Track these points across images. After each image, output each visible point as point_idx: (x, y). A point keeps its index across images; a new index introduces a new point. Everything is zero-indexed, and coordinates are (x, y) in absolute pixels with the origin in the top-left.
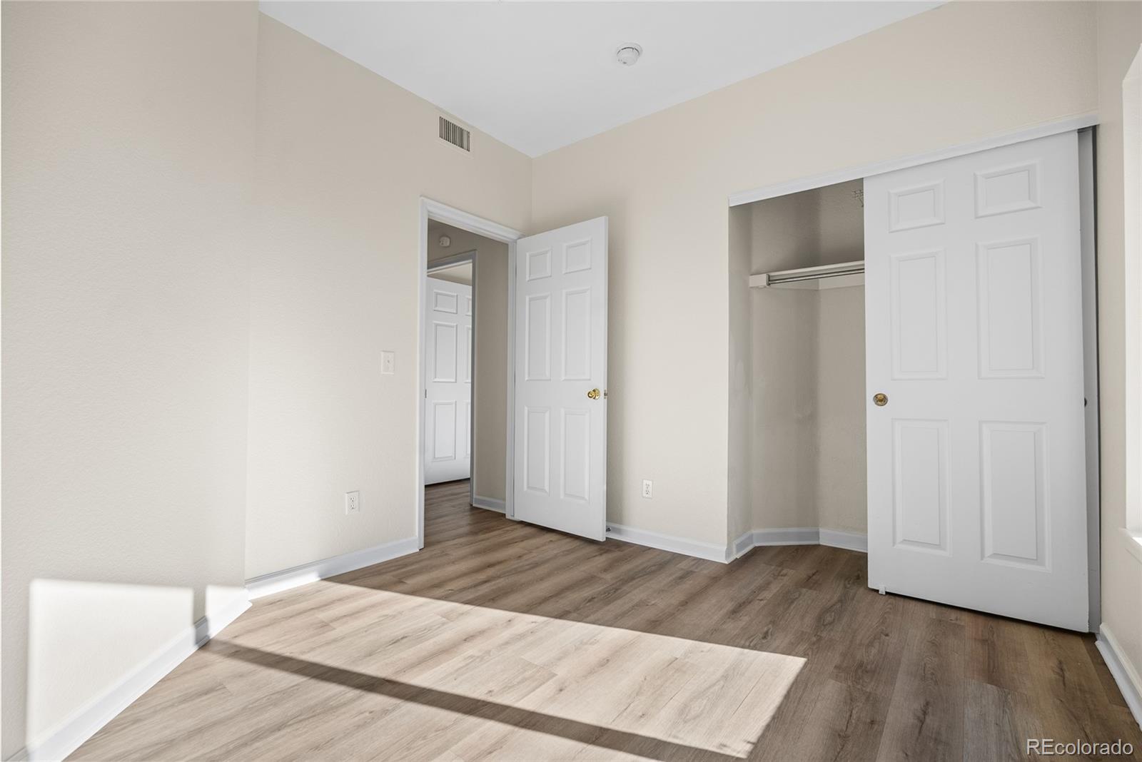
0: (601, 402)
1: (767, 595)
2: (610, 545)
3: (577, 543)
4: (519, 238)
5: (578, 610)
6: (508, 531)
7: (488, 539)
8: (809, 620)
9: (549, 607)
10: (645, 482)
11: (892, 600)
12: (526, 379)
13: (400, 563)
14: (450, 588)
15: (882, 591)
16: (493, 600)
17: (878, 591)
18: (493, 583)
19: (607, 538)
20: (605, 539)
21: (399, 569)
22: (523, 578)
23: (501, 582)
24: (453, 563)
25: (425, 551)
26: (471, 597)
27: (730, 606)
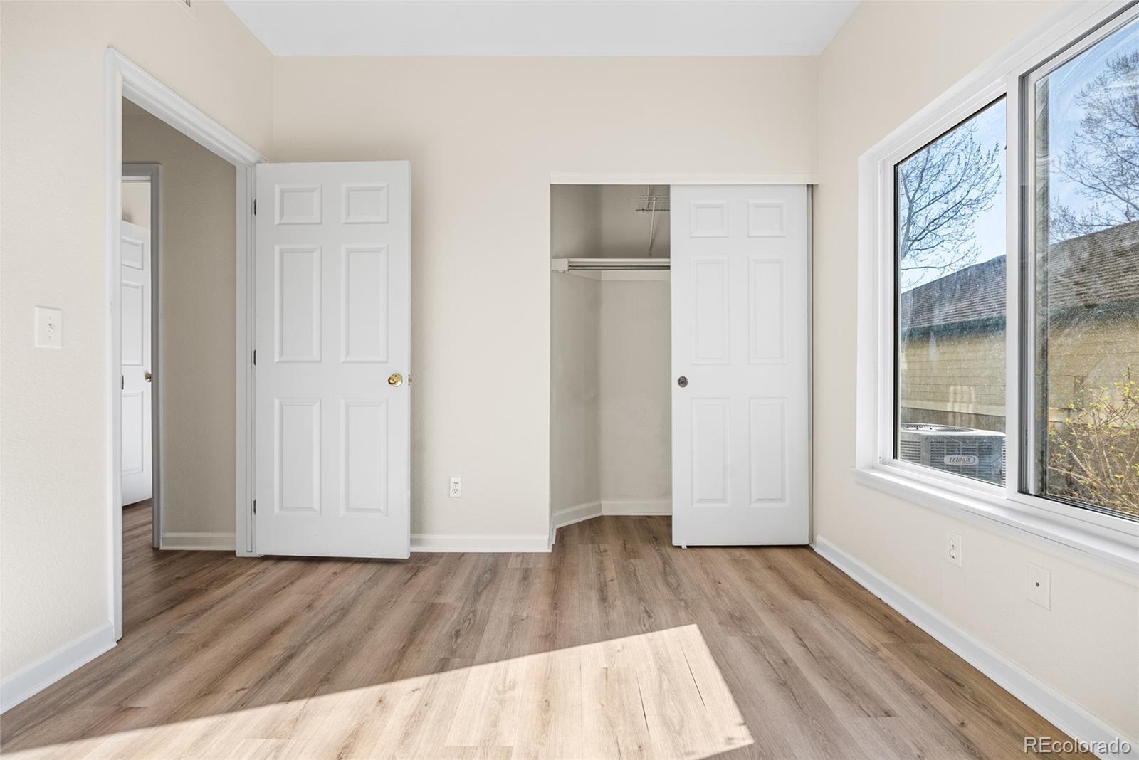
0: (403, 388)
1: (611, 572)
2: (418, 562)
3: (372, 569)
4: (259, 162)
5: (455, 652)
6: (257, 574)
7: (233, 593)
8: (663, 588)
9: (413, 661)
10: (453, 480)
11: (694, 552)
12: (277, 359)
13: (93, 675)
14: (236, 688)
15: (684, 547)
16: (326, 680)
17: (680, 547)
18: (303, 655)
19: (411, 553)
20: (409, 556)
21: (99, 688)
22: (343, 633)
23: (314, 651)
24: (205, 645)
25: (127, 642)
26: (286, 689)
27: (594, 595)
